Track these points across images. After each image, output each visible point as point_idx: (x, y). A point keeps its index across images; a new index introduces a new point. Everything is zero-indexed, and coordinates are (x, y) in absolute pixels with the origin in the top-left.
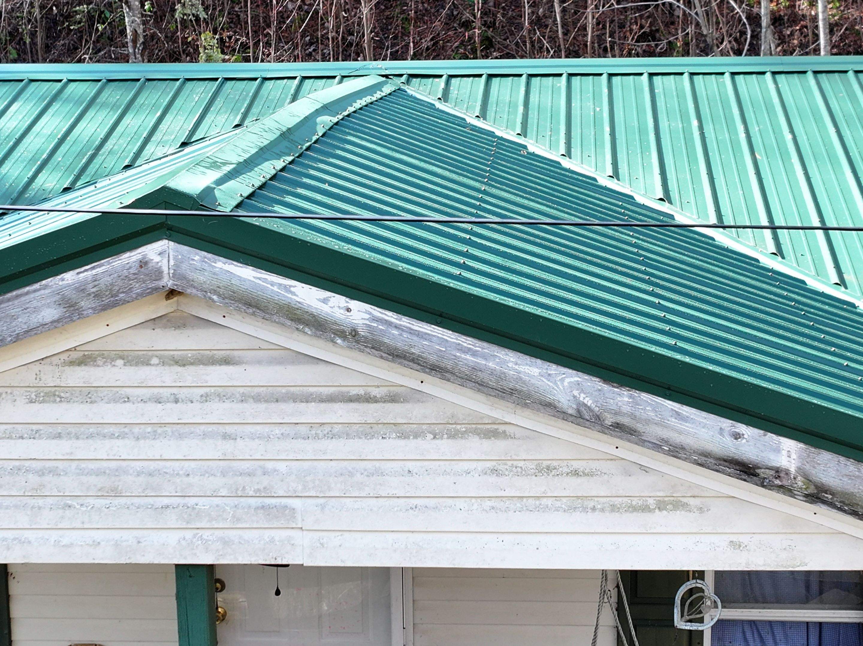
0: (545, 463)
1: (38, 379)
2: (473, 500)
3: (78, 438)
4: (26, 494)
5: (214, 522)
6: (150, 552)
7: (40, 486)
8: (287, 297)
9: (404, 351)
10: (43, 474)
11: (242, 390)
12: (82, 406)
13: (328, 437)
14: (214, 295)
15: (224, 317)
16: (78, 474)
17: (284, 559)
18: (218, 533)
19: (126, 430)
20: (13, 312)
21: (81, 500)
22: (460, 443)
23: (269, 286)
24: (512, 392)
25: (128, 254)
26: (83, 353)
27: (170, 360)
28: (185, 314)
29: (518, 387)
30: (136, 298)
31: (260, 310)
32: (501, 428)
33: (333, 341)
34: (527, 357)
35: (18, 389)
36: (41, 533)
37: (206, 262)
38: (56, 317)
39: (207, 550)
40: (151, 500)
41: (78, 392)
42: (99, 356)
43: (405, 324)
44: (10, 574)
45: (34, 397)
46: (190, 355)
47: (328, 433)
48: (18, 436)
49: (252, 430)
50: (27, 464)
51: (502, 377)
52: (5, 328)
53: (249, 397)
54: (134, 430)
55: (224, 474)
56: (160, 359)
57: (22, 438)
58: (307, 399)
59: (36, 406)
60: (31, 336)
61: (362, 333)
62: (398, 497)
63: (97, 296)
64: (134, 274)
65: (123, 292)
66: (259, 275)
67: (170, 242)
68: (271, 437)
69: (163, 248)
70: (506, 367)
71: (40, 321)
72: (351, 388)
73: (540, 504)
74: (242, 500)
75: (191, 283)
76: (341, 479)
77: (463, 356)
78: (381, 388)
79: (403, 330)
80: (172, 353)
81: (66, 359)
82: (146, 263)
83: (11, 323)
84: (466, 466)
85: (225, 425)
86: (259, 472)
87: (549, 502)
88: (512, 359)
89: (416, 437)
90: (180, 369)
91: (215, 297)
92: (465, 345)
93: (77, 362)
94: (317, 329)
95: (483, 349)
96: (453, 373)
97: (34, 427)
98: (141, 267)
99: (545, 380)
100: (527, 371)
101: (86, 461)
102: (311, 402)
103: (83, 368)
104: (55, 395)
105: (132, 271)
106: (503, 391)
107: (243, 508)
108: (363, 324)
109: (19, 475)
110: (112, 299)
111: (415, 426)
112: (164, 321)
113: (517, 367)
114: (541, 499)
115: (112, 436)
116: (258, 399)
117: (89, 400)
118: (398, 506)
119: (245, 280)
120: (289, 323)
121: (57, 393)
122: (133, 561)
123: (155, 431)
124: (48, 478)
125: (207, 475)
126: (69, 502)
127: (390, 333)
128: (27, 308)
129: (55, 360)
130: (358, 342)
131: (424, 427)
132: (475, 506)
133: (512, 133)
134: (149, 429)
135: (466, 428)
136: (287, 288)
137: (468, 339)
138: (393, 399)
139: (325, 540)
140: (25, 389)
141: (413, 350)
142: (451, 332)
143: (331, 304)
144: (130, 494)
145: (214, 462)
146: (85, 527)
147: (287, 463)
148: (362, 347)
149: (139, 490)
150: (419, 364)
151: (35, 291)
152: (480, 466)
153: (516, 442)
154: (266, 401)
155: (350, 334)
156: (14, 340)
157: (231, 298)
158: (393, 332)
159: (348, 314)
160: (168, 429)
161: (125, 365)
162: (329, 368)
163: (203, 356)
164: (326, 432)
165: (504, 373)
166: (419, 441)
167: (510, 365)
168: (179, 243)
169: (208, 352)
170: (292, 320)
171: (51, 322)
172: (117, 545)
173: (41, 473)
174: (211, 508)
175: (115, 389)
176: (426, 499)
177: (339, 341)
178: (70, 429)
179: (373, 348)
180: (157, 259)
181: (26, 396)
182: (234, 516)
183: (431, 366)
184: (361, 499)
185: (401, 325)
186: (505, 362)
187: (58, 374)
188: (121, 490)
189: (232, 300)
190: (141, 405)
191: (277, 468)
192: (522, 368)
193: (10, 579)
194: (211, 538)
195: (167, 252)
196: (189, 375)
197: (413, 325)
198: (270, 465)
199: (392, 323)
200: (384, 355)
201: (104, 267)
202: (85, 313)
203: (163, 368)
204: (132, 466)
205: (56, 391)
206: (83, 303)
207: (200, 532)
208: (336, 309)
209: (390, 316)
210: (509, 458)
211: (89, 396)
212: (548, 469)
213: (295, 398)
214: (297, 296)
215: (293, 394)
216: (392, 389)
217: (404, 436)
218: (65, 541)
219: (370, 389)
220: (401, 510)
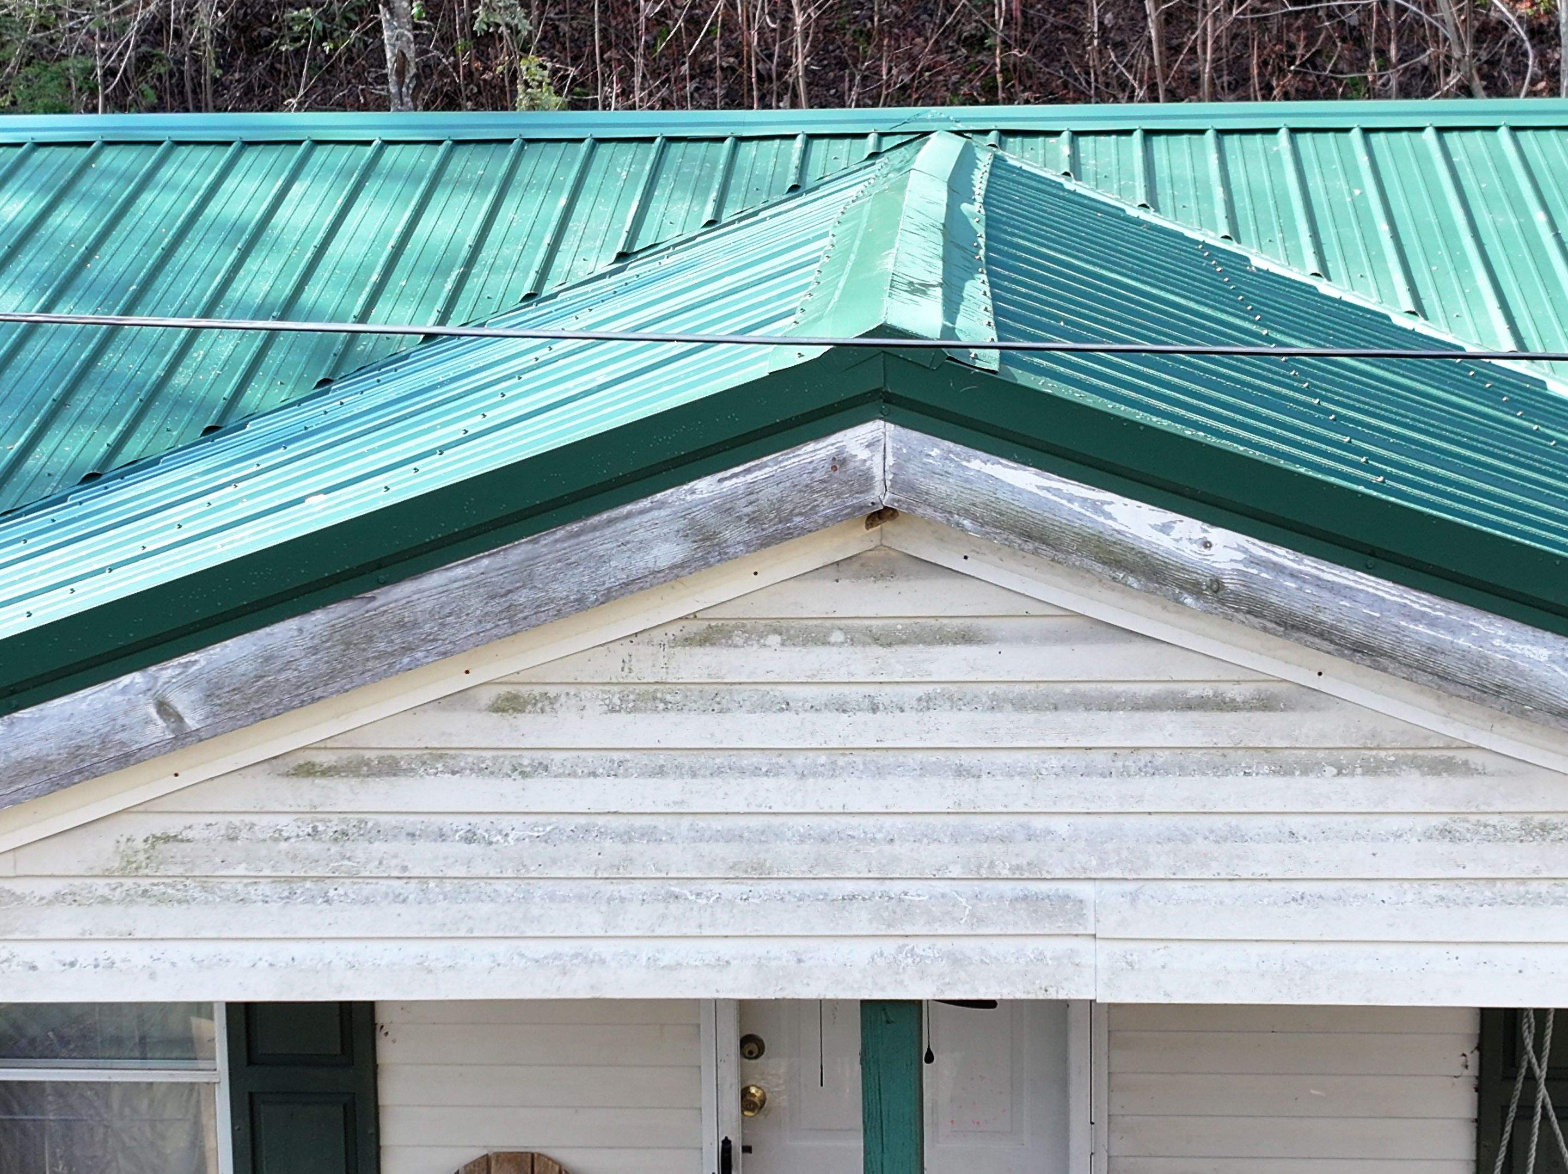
0: (1538, 819)
1: (626, 670)
2: (1406, 885)
3: (694, 775)
4: (600, 875)
5: (936, 925)
6: (819, 978)
7: (624, 860)
8: (1097, 522)
9: (1305, 618)
10: (631, 839)
11: (991, 689)
12: (704, 718)
13: (1146, 773)
14: (966, 518)
15: (966, 558)
16: (694, 840)
17: (1061, 991)
18: (942, 944)
19: (781, 760)
20: (601, 550)
21: (696, 886)
22: (1387, 781)
23: (1064, 502)
24: (1499, 691)
25: (811, 446)
26: (707, 623)
27: (865, 635)
28: (893, 554)
29: (1510, 682)
30: (824, 525)
31: (1048, 545)
32: (1460, 756)
33: (1177, 600)
34: (1529, 628)
35: (589, 687)
36: (622, 945)
37: (952, 460)
38: (679, 558)
39: (922, 975)
40: (823, 886)
41: (696, 693)
42: (736, 627)
43: (1308, 569)
44: (378, 1028)
45: (618, 702)
46: (899, 627)
47: (1146, 766)
48: (586, 771)
49: (1009, 761)
50: (601, 820)
51: (1480, 664)
52: (586, 579)
53: (1004, 701)
54: (794, 761)
55: (956, 838)
56: (845, 633)
57: (594, 774)
58: (1110, 704)
59: (621, 718)
60: (632, 592)
61: (1231, 586)
62: (1270, 880)
63: (753, 520)
64: (822, 481)
65: (801, 514)
66: (1047, 483)
67: (888, 424)
68: (1044, 772)
69: (875, 434)
70: (1488, 646)
71: (651, 565)
72: (1189, 685)
73: (1527, 892)
74: (989, 884)
75: (923, 498)
76: (1168, 847)
77: (1412, 626)
78: (1243, 685)
79: (1304, 581)
80: (867, 623)
81: (678, 633)
82: (844, 462)
83: (597, 569)
84: (1395, 823)
85: (959, 752)
86: (1020, 836)
87: (1543, 887)
88: (1500, 633)
89: (1305, 772)
90: (881, 651)
91: (967, 523)
92: (1416, 606)
93: (698, 638)
94: (1149, 579)
95: (1449, 613)
96: (1393, 658)
97: (616, 756)
98: (834, 468)
99: (1558, 669)
100: (1527, 653)
101: (707, 817)
102: (1117, 709)
103: (708, 649)
104: (655, 698)
105: (818, 476)
106: (1483, 689)
107: (990, 899)
108: (1233, 570)
109: (586, 841)
110: (780, 526)
111: (1304, 752)
112: (856, 566)
113: (1508, 646)
114: (1529, 882)
115: (756, 771)
116: (1020, 704)
117: (716, 707)
118: (1270, 896)
119: (1021, 491)
120: (1098, 567)
121: (659, 695)
122: (789, 994)
123: (835, 763)
124: (638, 847)
125: (925, 841)
126: (677, 890)
127: (1281, 586)
128: (628, 542)
129: (658, 636)
130: (1222, 602)
131: (1321, 754)
132: (1410, 897)
133: (1212, 234)
134: (823, 759)
135: (1396, 756)
136: (1097, 507)
137: (1423, 596)
138: (1266, 704)
139: (1135, 957)
140: (601, 687)
141: (1321, 617)
142: (1391, 584)
143: (1175, 534)
144: (786, 875)
145: (938, 817)
146: (704, 933)
147: (1071, 819)
148: (1230, 612)
149: (804, 868)
150: (1332, 641)
151: (642, 512)
152: (1420, 824)
153: (1488, 780)
154: (1036, 709)
155: (1210, 587)
156: (601, 600)
157: (996, 524)
158: (1287, 583)
159: (1206, 551)
160: (858, 758)
161: (783, 645)
162: (1153, 649)
163: (923, 629)
164: (1141, 764)
165: (1486, 657)
166: (1312, 779)
167: (1497, 642)
168: (903, 426)
169: (933, 621)
170: (1104, 563)
171: (670, 568)
172: (759, 966)
173: (627, 837)
174: (933, 900)
175: (764, 688)
176: (1320, 884)
177: (1189, 600)
178: (680, 760)
179: (1249, 612)
180: (863, 454)
181: (603, 700)
182: (972, 915)
183: (1353, 644)
184: (1202, 883)
185: (1301, 572)
186: (1487, 637)
187: (662, 661)
188: (771, 867)
189: (997, 527)
190: (811, 716)
191: (1052, 829)
192: (1518, 648)
193: (380, 1035)
194: (929, 953)
195: (882, 442)
196: (898, 662)
197: (1323, 571)
198: (1039, 823)
199: (1285, 567)
200: (1270, 625)
201: (767, 470)
202: (731, 550)
203: (851, 649)
204: (791, 824)
205: (656, 691)
206: (727, 534)
207: (911, 943)
208: (1185, 544)
209: (1282, 555)
210: (1474, 810)
211: (718, 699)
212: (1543, 830)
213: (1088, 704)
214: (1115, 520)
215: (1084, 696)
216: (1263, 686)
217: (1283, 770)
218: (666, 960)
219: (1223, 687)
220: (1275, 903)
